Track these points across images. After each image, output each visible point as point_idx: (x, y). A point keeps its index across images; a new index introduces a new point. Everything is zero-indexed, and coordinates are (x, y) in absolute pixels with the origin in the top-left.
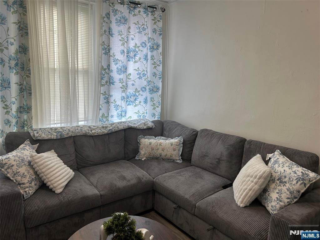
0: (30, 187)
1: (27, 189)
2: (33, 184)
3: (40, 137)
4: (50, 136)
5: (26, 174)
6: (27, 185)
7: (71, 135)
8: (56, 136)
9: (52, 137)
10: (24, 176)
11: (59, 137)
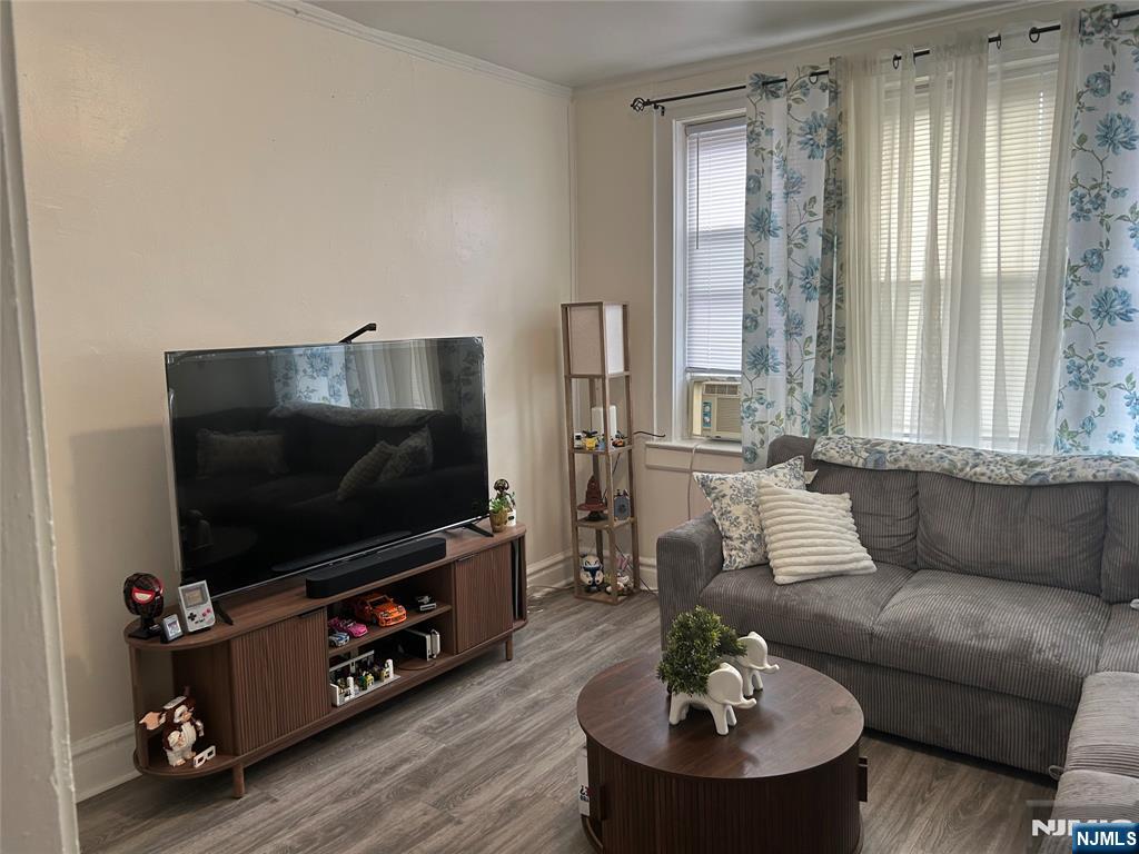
0: (740, 549)
1: (734, 552)
2: (748, 546)
3: (824, 454)
4: (848, 458)
5: (741, 520)
6: (736, 543)
7: (906, 466)
8: (865, 460)
9: (854, 462)
10: (735, 523)
11: (870, 466)
